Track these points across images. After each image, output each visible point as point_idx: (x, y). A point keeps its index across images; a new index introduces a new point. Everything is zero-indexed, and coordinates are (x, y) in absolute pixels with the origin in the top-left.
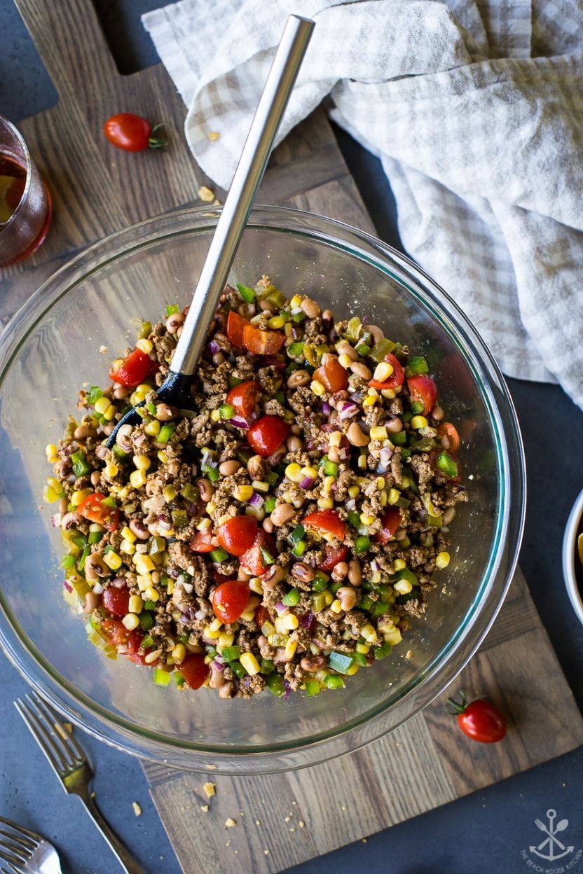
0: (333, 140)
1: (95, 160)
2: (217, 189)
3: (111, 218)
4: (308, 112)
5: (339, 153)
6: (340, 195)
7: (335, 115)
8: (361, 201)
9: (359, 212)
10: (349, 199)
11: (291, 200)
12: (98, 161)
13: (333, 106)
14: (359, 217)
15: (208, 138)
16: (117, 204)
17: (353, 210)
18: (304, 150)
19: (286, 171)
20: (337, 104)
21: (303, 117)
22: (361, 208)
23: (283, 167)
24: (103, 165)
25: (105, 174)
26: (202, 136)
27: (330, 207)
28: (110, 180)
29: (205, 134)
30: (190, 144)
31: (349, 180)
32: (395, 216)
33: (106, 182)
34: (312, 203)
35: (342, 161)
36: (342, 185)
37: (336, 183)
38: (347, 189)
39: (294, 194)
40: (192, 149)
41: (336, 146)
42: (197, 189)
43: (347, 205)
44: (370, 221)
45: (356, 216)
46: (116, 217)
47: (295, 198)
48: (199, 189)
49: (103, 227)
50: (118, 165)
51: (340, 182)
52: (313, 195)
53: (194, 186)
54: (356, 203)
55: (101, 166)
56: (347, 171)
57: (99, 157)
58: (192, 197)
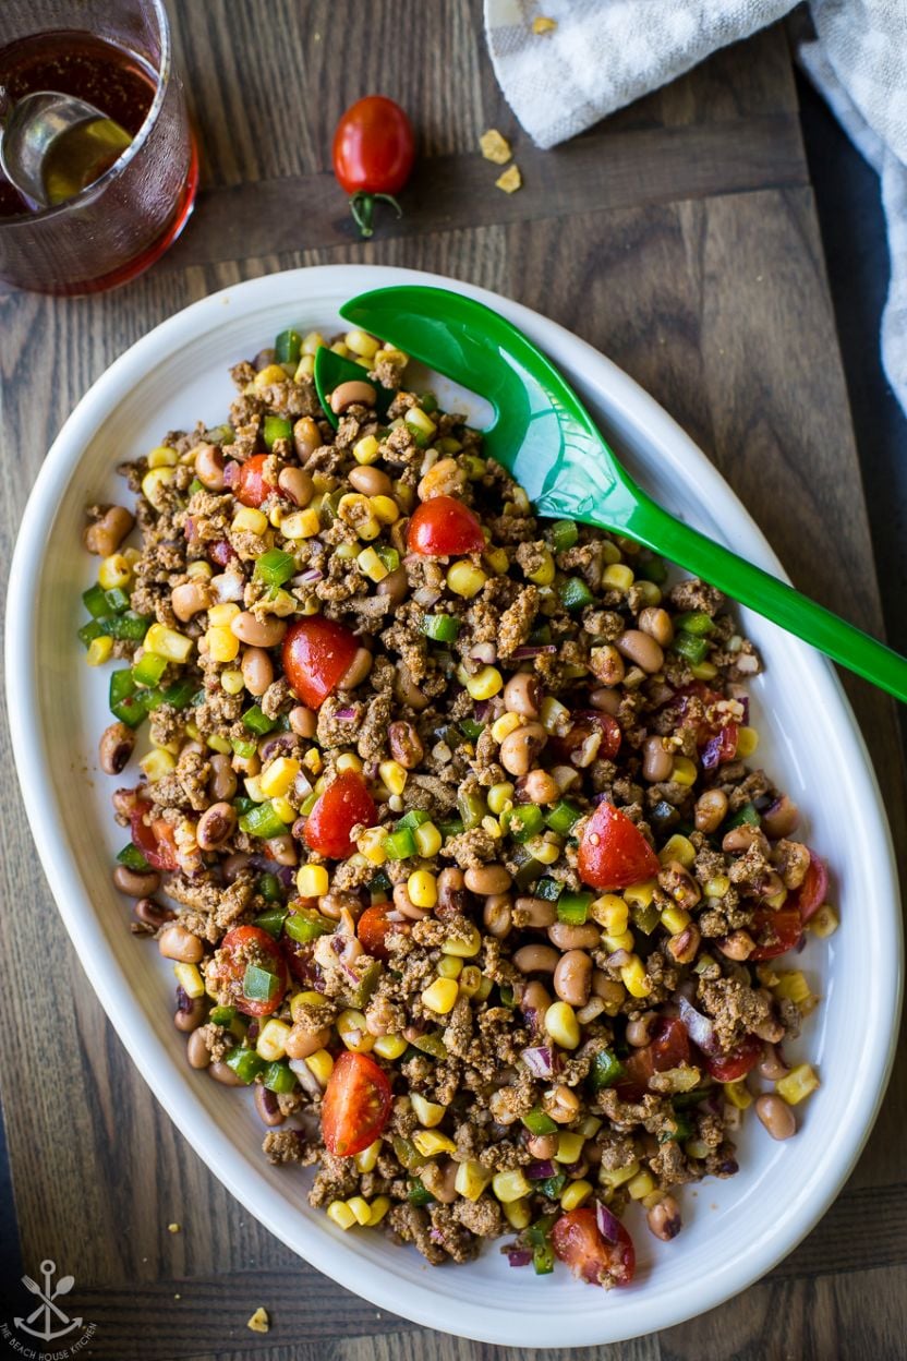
0: (792, 106)
1: (281, 17)
2: (522, 141)
3: (282, 146)
4: (759, 24)
5: (797, 134)
6: (777, 223)
7: (810, 55)
8: (818, 248)
9: (809, 269)
10: (794, 237)
11: (672, 205)
12: (287, 22)
13: (811, 35)
14: (807, 279)
15: (529, 27)
16: (303, 119)
17: (797, 260)
18: (724, 111)
19: (677, 142)
20: (820, 33)
21: (744, 33)
22: (815, 263)
23: (672, 133)
24: (296, 33)
25: (293, 51)
26: (519, 18)
27: (751, 243)
28: (302, 67)
29: (526, 17)
30: (487, 25)
31: (806, 196)
32: (883, 299)
33: (292, 68)
34: (713, 224)
35: (801, 153)
36: (786, 201)
37: (776, 196)
38: (795, 215)
39: (681, 196)
40: (489, 37)
41: (796, 118)
42: (479, 133)
43: (788, 249)
44: (828, 294)
45: (800, 276)
46: (293, 147)
47: (681, 204)
48: (484, 134)
49: (260, 160)
50: (327, 39)
51: (784, 195)
52: (721, 210)
53: (473, 124)
54: (808, 248)
55: (290, 33)
56: (806, 177)
57: (292, 14)
58: (465, 144)
